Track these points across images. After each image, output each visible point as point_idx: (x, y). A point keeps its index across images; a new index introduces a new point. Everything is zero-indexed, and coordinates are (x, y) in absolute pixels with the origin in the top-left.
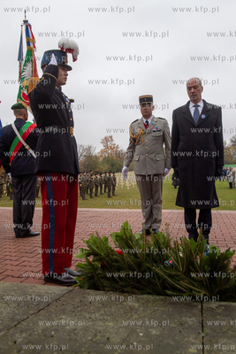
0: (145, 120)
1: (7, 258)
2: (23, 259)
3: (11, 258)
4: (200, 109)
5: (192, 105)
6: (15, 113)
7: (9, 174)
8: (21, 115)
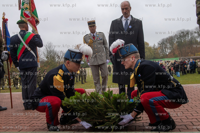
0: (92, 34)
1: (21, 122)
2: (33, 122)
3: (24, 122)
4: (129, 22)
5: (124, 18)
6: (20, 27)
7: (18, 68)
8: (24, 27)
